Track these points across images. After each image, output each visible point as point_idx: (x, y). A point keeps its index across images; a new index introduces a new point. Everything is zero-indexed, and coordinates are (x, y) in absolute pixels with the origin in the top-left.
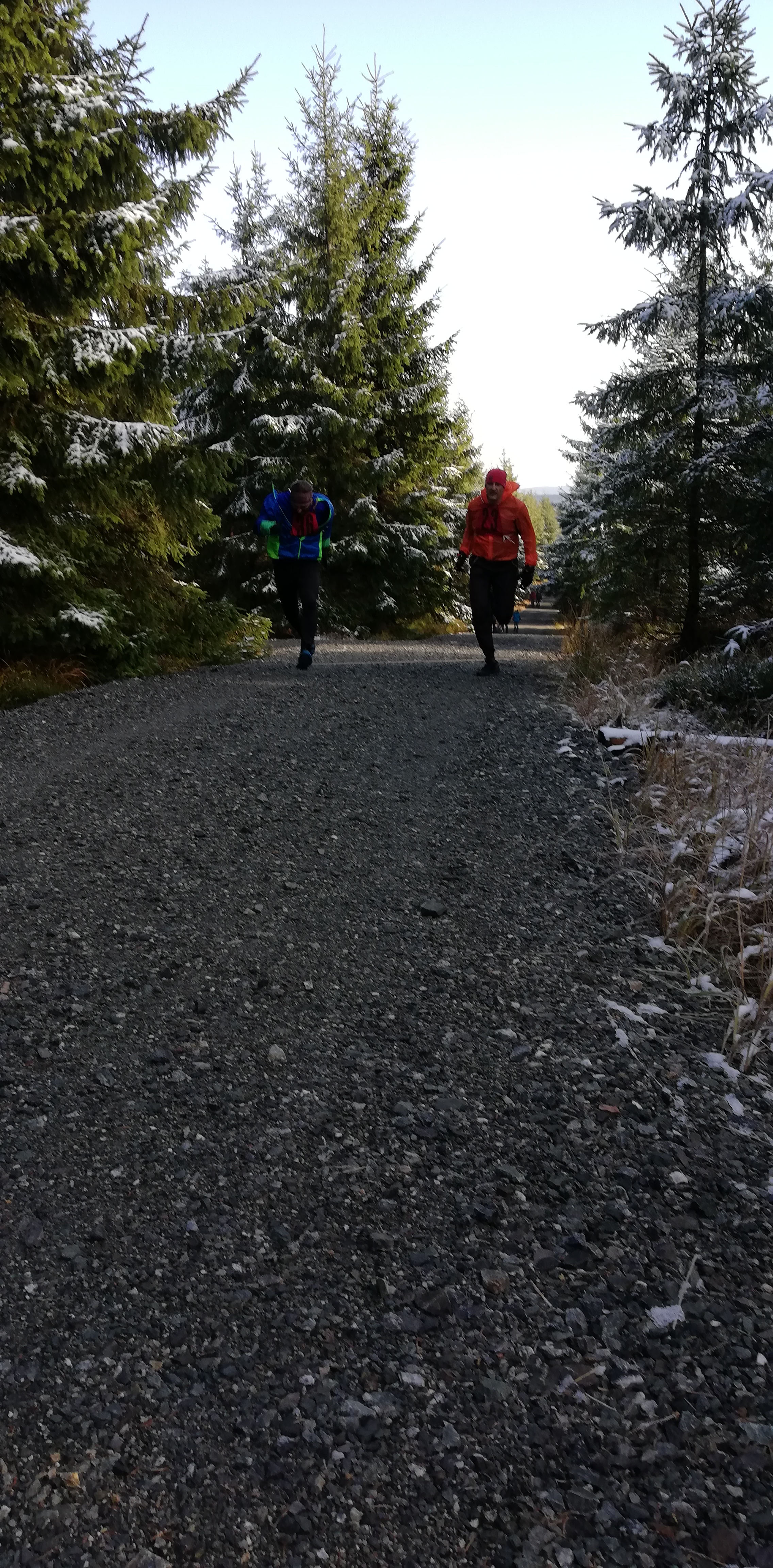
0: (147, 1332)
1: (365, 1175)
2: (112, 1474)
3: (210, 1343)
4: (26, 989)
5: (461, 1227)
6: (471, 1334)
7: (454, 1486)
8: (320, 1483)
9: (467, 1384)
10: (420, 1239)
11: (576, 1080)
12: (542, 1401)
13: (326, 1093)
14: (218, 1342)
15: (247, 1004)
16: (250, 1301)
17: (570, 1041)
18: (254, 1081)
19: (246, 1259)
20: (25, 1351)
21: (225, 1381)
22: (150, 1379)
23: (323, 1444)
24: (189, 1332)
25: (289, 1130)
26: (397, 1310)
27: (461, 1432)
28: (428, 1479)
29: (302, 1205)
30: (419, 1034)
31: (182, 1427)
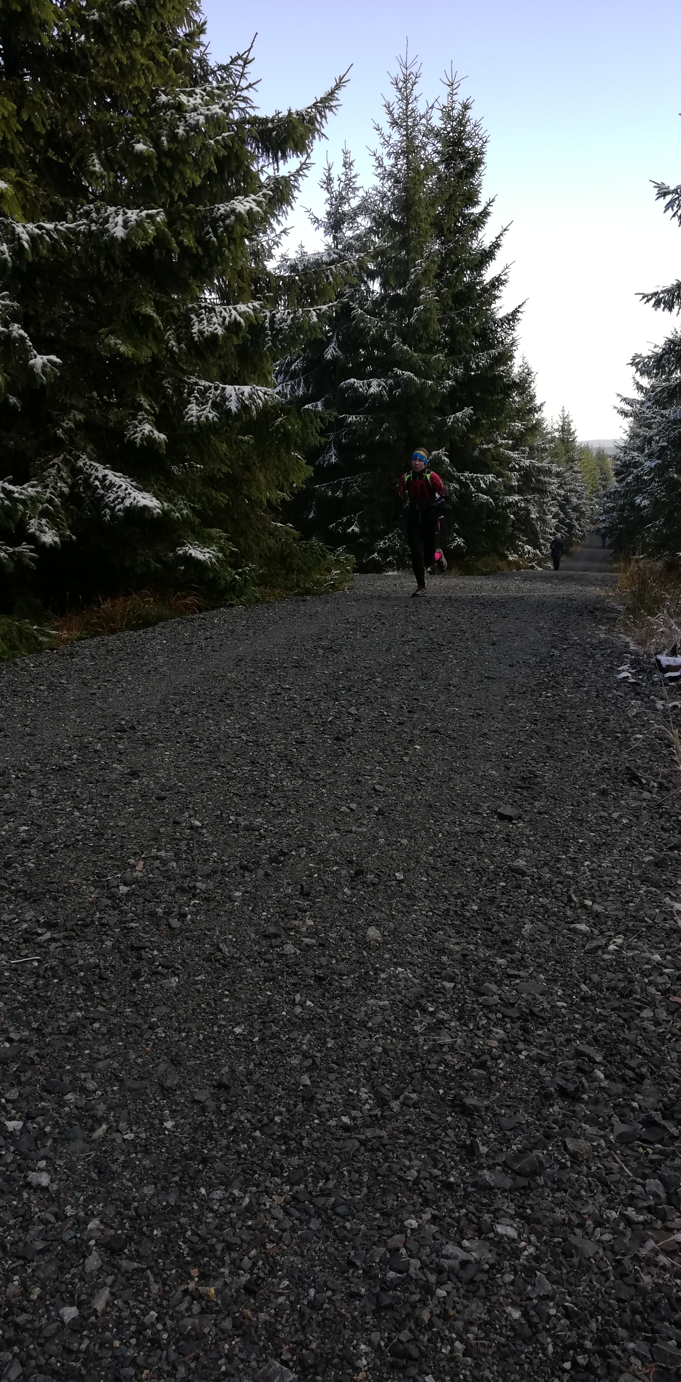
0: (269, 1170)
1: (456, 1046)
2: (243, 1291)
3: (325, 1184)
4: (157, 868)
5: (546, 1097)
6: (558, 1195)
7: (548, 1330)
8: (426, 1316)
9: (556, 1240)
10: (508, 1106)
11: (647, 973)
12: (626, 1260)
13: (419, 972)
14: (331, 1184)
15: (346, 890)
16: (358, 1150)
17: (639, 937)
18: (355, 957)
19: (354, 1113)
20: (165, 1178)
21: (338, 1218)
22: (273, 1211)
23: (427, 1281)
24: (306, 1173)
25: (387, 1002)
26: (490, 1168)
27: (553, 1282)
28: (524, 1322)
29: (401, 1068)
30: (500, 924)
31: (303, 1257)
